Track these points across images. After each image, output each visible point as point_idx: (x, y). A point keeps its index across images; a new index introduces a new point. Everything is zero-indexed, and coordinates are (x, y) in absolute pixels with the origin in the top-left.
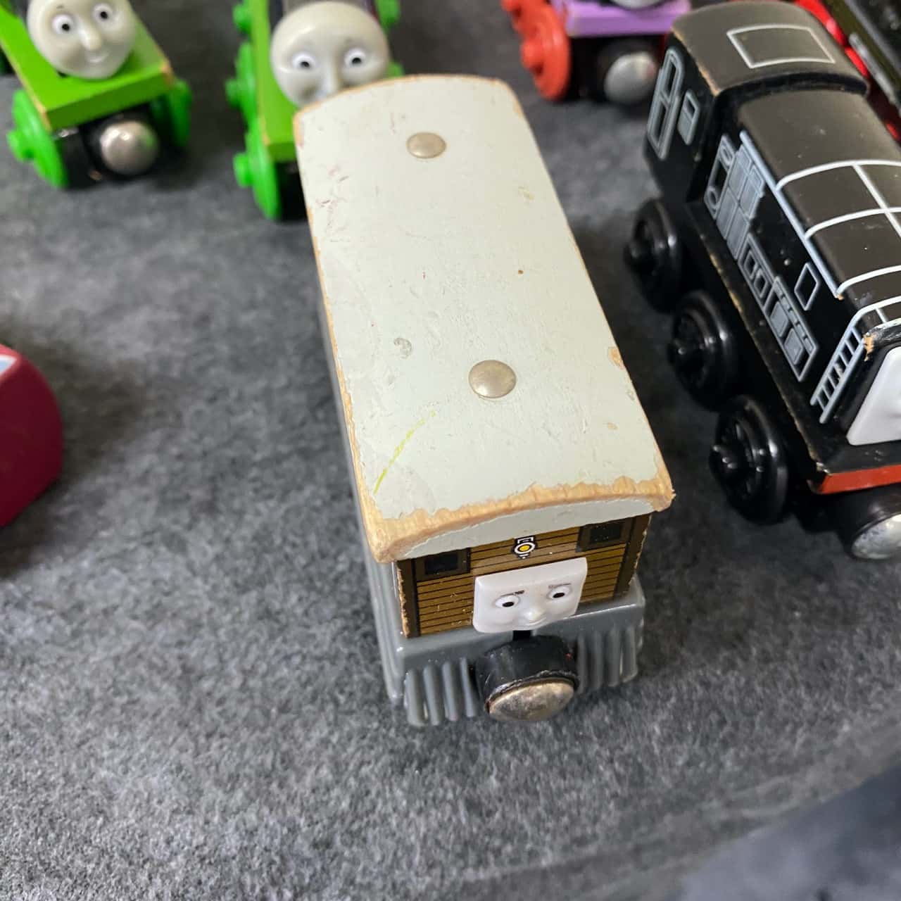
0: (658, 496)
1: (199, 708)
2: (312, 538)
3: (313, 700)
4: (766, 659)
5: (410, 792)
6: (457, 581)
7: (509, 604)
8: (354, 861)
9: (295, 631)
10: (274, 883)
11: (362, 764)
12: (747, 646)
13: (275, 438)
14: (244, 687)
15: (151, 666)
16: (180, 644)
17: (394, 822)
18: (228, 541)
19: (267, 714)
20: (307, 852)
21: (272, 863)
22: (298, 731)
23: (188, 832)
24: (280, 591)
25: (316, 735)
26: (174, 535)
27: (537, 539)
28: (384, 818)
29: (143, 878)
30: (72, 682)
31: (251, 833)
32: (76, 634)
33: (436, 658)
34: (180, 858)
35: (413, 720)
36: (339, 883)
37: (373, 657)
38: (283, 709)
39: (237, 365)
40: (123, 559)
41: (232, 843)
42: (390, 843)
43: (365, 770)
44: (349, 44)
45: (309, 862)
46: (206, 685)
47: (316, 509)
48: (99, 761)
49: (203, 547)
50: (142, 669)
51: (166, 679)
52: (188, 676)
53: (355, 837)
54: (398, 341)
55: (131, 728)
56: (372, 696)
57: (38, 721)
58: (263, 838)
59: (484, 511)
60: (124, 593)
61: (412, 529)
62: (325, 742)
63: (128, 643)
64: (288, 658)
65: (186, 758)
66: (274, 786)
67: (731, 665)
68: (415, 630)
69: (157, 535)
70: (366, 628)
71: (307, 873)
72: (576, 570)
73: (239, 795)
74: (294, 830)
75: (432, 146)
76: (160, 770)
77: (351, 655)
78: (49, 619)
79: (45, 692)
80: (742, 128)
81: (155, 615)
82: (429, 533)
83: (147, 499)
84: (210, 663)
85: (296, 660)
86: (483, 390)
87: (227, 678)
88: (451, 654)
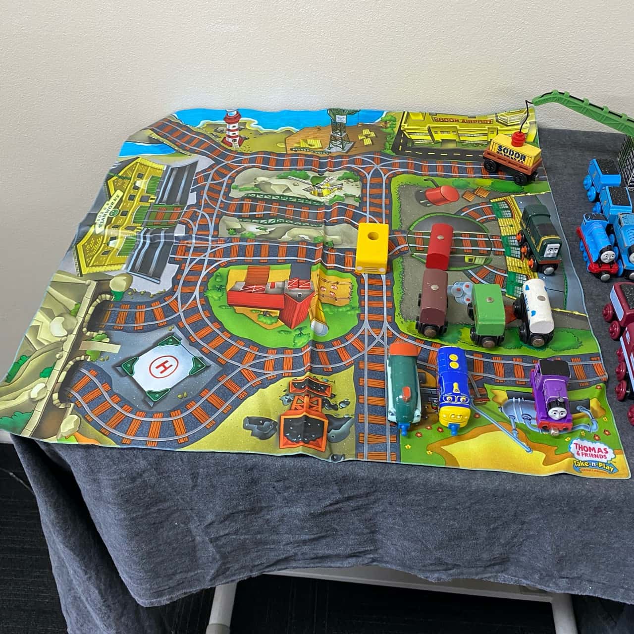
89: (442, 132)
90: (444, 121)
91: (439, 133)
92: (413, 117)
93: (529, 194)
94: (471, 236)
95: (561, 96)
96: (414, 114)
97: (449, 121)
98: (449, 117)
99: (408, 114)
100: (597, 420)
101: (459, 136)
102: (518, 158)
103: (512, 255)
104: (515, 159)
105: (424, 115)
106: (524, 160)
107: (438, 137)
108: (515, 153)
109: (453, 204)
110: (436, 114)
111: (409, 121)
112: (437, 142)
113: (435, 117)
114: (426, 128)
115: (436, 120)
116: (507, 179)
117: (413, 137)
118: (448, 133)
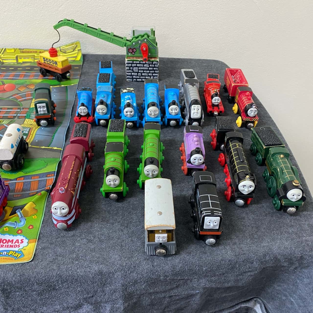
0: (173, 227)
1: (123, 250)
2: (139, 233)
3: (136, 251)
4: (193, 255)
5: (146, 263)
6: (153, 234)
7: (158, 238)
8: (138, 270)
9: (135, 243)
10: (128, 270)
11: (140, 258)
12: (191, 254)
13: (136, 219)
14: (128, 248)
15: (117, 244)
16: (121, 242)
17: (143, 266)
18: (128, 231)
19: (130, 251)
20: (133, 267)
21: (128, 268)
22: (134, 254)
23: (119, 262)
24: (134, 238)
25: (136, 255)
26: (122, 229)
27: (162, 230)
28: (142, 265)
29: (114, 266)
30: (108, 245)
31: (127, 264)
32: (109, 239)
33: (151, 245)
34: (118, 265)
35: (147, 254)
36: (135, 272)
37: (144, 248)
38: (133, 251)
39: (133, 209)
40: (115, 232)
41: (124, 264)
42: (142, 268)
43: (141, 259)
44: (154, 170)
45: (132, 269)
46: (124, 247)
47: (140, 229)
48: (110, 254)
49: (125, 232)
50: (116, 244)
51: (119, 246)
52: (122, 246)
53: (138, 267)
54: (151, 208)
55: (114, 250)
56: (143, 252)
57: (104, 248)
58: (128, 264)
59: (156, 226)
60: (115, 235)
61: (149, 227)
62: (137, 256)
63: (115, 241)
64: (134, 246)
65: (120, 255)
66: (130, 259)
67: (188, 255)
68: (149, 241)
69: (120, 229)
70: (144, 244)
71: (132, 270)
72: (166, 235)
73: (126, 259)
74: (132, 264)
75: (160, 187)
76: (117, 255)
77: (141, 247)
78: (106, 237)
79: (105, 245)
80: (198, 188)
81: (118, 239)
82: (150, 227)
83: (119, 225)
84: (124, 245)
85: (135, 246)
86: (159, 214)
87: (126, 247)
88: (153, 245)
89: (24, 58)
90: (28, 52)
91: (23, 58)
92: (8, 51)
93: (63, 86)
94: (8, 109)
95: (69, 22)
96: (8, 49)
97: (31, 52)
98: (31, 50)
99: (5, 49)
100: (27, 218)
101: (35, 60)
102: (54, 64)
103: (30, 118)
104: (53, 65)
105: (15, 50)
106: (57, 65)
107: (20, 61)
108: (51, 61)
109: (8, 93)
110: (23, 49)
111: (5, 53)
112: (20, 63)
113: (22, 51)
114: (15, 56)
115: (23, 52)
116: (53, 79)
117: (4, 61)
118: (28, 58)
